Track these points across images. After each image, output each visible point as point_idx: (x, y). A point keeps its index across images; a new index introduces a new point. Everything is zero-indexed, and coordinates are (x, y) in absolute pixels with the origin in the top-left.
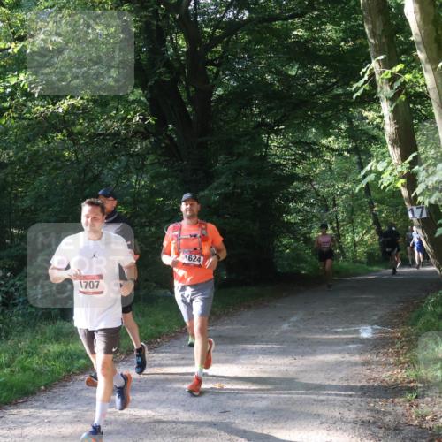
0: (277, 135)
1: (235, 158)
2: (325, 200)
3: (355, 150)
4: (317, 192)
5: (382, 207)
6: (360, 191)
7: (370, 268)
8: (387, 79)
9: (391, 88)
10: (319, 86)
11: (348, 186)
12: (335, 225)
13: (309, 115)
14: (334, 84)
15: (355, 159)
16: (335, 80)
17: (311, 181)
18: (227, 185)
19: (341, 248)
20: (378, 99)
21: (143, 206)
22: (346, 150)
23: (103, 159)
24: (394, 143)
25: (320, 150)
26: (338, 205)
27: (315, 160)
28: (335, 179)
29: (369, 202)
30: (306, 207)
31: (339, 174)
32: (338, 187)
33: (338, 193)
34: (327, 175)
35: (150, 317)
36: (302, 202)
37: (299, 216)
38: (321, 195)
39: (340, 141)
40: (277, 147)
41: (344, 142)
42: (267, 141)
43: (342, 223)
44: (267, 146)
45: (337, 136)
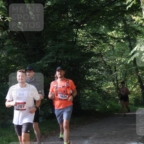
0: (82, 29)
1: (58, 42)
2: (110, 68)
3: (128, 39)
4: (105, 63)
5: (143, 72)
6: (130, 62)
11: (123, 60)
12: (116, 82)
13: (101, 18)
15: (127, 44)
17: (102, 56)
18: (53, 58)
20: (141, 9)
22: (122, 39)
25: (107, 38)
26: (118, 70)
27: (104, 44)
28: (116, 56)
29: (135, 69)
30: (99, 71)
31: (118, 53)
32: (118, 60)
33: (118, 63)
34: (111, 53)
35: (5, 136)
36: (97, 69)
37: (95, 77)
38: (108, 65)
39: (119, 33)
40: (82, 36)
41: (121, 34)
42: (77, 33)
43: (120, 81)
44: (76, 36)
45: (117, 31)
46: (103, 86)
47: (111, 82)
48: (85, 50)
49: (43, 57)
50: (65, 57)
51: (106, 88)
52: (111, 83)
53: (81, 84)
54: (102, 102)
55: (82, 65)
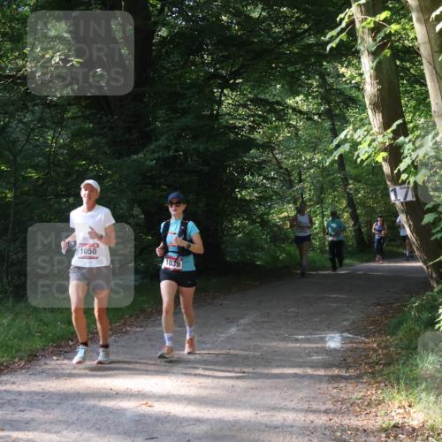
0: (232, 90)
1: (179, 115)
2: (289, 173)
3: (329, 114)
4: (279, 163)
5: (358, 185)
6: (332, 164)
8: (369, 29)
9: (374, 40)
10: (286, 33)
11: (317, 158)
13: (273, 68)
14: (306, 31)
15: (327, 124)
16: (306, 26)
17: (272, 149)
18: (168, 148)
20: (358, 52)
22: (316, 114)
23: (11, 107)
24: (376, 106)
25: (284, 112)
26: (304, 180)
27: (279, 124)
28: (302, 149)
29: (342, 179)
30: (264, 181)
31: (307, 143)
32: (306, 158)
33: (305, 165)
34: (293, 142)
36: (260, 175)
37: (256, 192)
38: (284, 167)
39: (310, 102)
40: (233, 105)
41: (315, 103)
42: (221, 97)
43: (308, 204)
44: (220, 103)
45: (307, 96)
46: (273, 213)
47: (291, 205)
48: (237, 134)
49: (147, 146)
50: (194, 146)
51: (280, 218)
52: (290, 208)
54: (270, 246)
55: (230, 166)
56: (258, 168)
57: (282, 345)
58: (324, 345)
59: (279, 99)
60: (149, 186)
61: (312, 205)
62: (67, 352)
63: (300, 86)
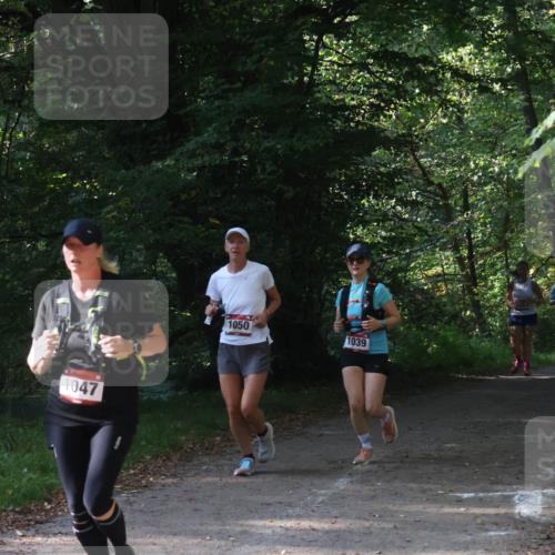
0: (339, 37)
1: (239, 85)
2: (445, 195)
3: (521, 80)
4: (425, 173)
7: (542, 357)
11: (499, 163)
12: (465, 253)
15: (518, 100)
17: (414, 150)
18: (219, 147)
19: (476, 306)
21: (20, 190)
22: (497, 81)
25: (437, 77)
26: (474, 206)
27: (426, 100)
28: (470, 147)
30: (399, 208)
31: (480, 135)
32: (476, 165)
33: (475, 178)
34: (453, 135)
35: (29, 451)
36: (391, 197)
37: (384, 228)
38: (436, 182)
39: (485, 58)
40: (339, 65)
41: (495, 60)
42: (317, 50)
43: (481, 250)
44: (315, 61)
45: (479, 45)
46: (415, 267)
47: (448, 253)
48: (348, 120)
49: (182, 144)
50: (266, 144)
51: (428, 277)
52: (447, 258)
53: (328, 255)
54: (410, 328)
55: (335, 180)
56: (386, 183)
57: (432, 509)
58: (510, 511)
59: (427, 52)
60: (186, 219)
61: (487, 253)
62: (41, 523)
63: (467, 26)
